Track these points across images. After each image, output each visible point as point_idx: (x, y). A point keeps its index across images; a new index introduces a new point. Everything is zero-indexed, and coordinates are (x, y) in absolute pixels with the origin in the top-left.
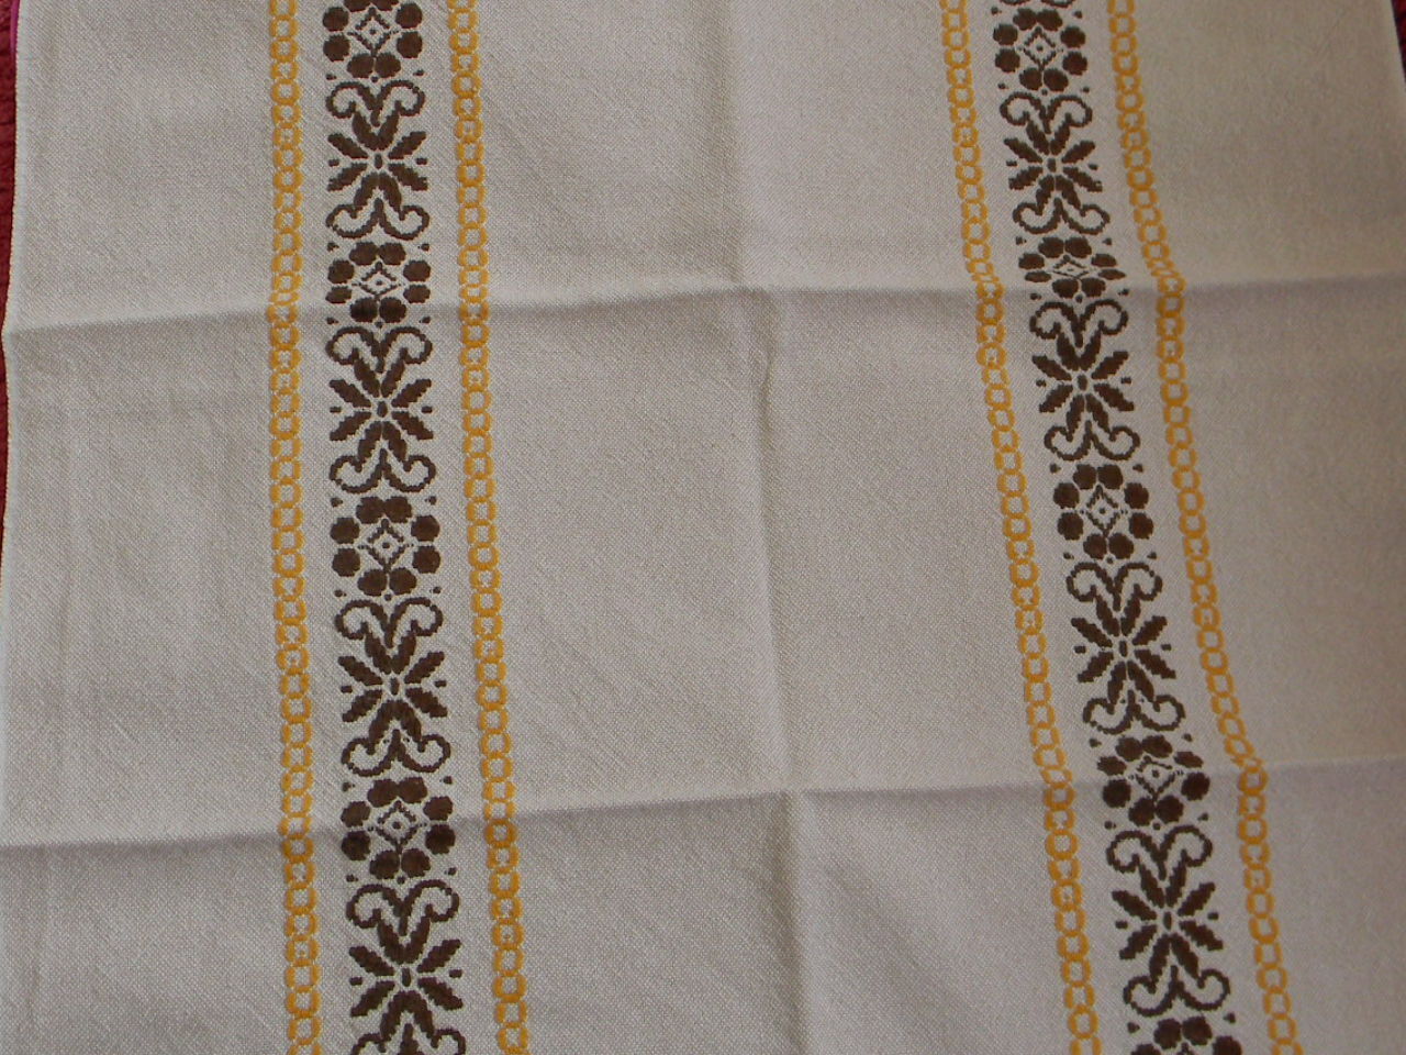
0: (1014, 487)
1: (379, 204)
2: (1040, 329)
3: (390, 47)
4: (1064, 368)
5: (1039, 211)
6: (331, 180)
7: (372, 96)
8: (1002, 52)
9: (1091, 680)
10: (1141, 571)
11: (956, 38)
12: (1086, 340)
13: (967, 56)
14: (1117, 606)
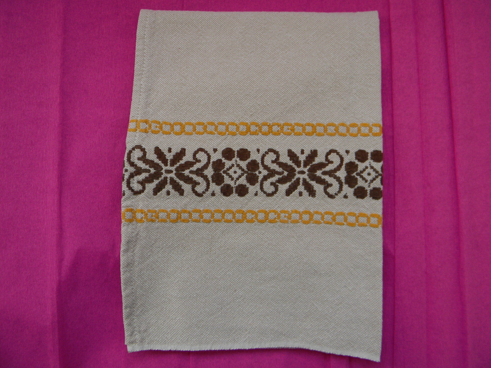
1: (325, 173)
3: (244, 164)
7: (268, 174)
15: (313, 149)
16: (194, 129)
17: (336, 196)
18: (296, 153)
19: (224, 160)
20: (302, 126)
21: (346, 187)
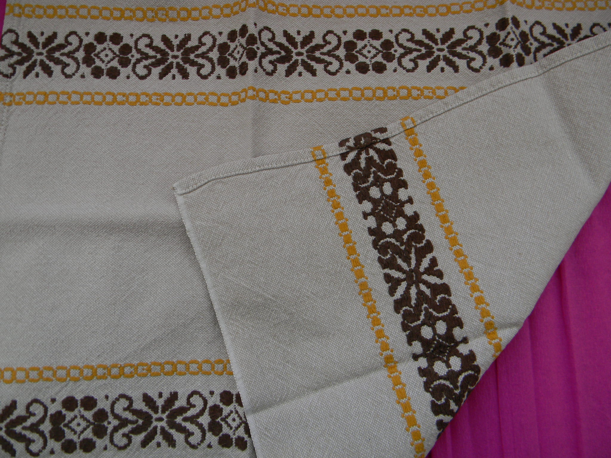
0: (359, 93)
1: (185, 419)
2: (272, 70)
3: (89, 415)
4: (291, 62)
5: (202, 66)
6: (169, 446)
7: (119, 424)
8: (108, 74)
9: (458, 67)
10: (399, 37)
11: (98, 98)
12: (278, 49)
13: (109, 93)
14: (419, 51)
15: (173, 391)
16: (28, 376)
17: (198, 446)
18: (152, 397)
19: (64, 411)
20: (160, 364)
21: (209, 435)
